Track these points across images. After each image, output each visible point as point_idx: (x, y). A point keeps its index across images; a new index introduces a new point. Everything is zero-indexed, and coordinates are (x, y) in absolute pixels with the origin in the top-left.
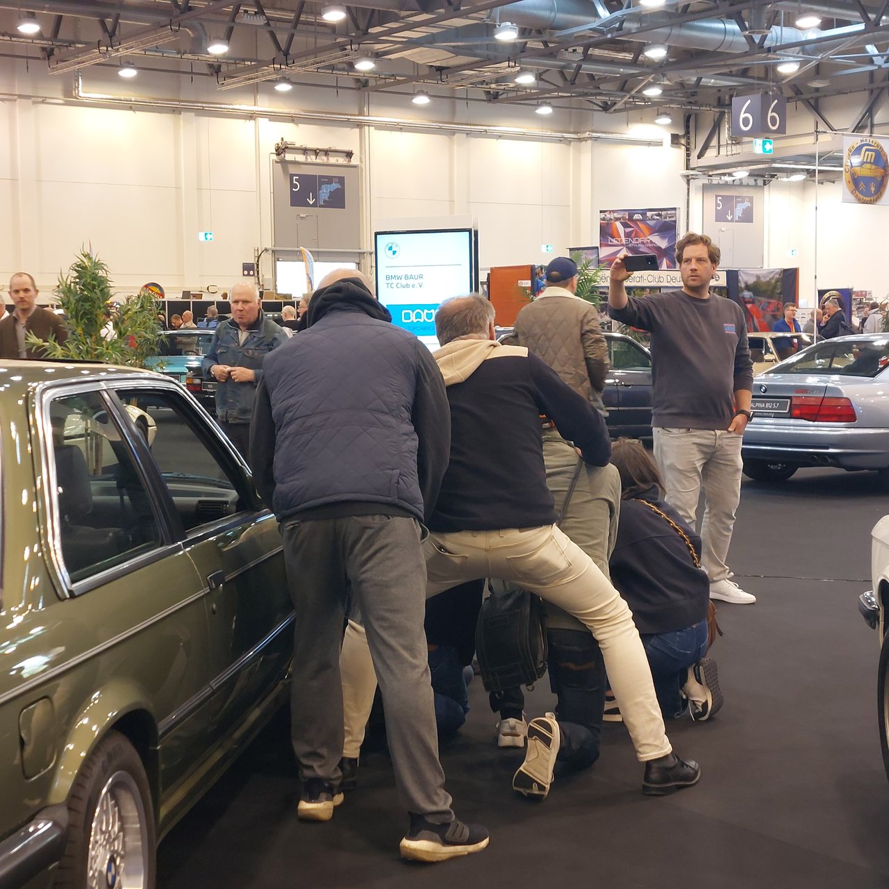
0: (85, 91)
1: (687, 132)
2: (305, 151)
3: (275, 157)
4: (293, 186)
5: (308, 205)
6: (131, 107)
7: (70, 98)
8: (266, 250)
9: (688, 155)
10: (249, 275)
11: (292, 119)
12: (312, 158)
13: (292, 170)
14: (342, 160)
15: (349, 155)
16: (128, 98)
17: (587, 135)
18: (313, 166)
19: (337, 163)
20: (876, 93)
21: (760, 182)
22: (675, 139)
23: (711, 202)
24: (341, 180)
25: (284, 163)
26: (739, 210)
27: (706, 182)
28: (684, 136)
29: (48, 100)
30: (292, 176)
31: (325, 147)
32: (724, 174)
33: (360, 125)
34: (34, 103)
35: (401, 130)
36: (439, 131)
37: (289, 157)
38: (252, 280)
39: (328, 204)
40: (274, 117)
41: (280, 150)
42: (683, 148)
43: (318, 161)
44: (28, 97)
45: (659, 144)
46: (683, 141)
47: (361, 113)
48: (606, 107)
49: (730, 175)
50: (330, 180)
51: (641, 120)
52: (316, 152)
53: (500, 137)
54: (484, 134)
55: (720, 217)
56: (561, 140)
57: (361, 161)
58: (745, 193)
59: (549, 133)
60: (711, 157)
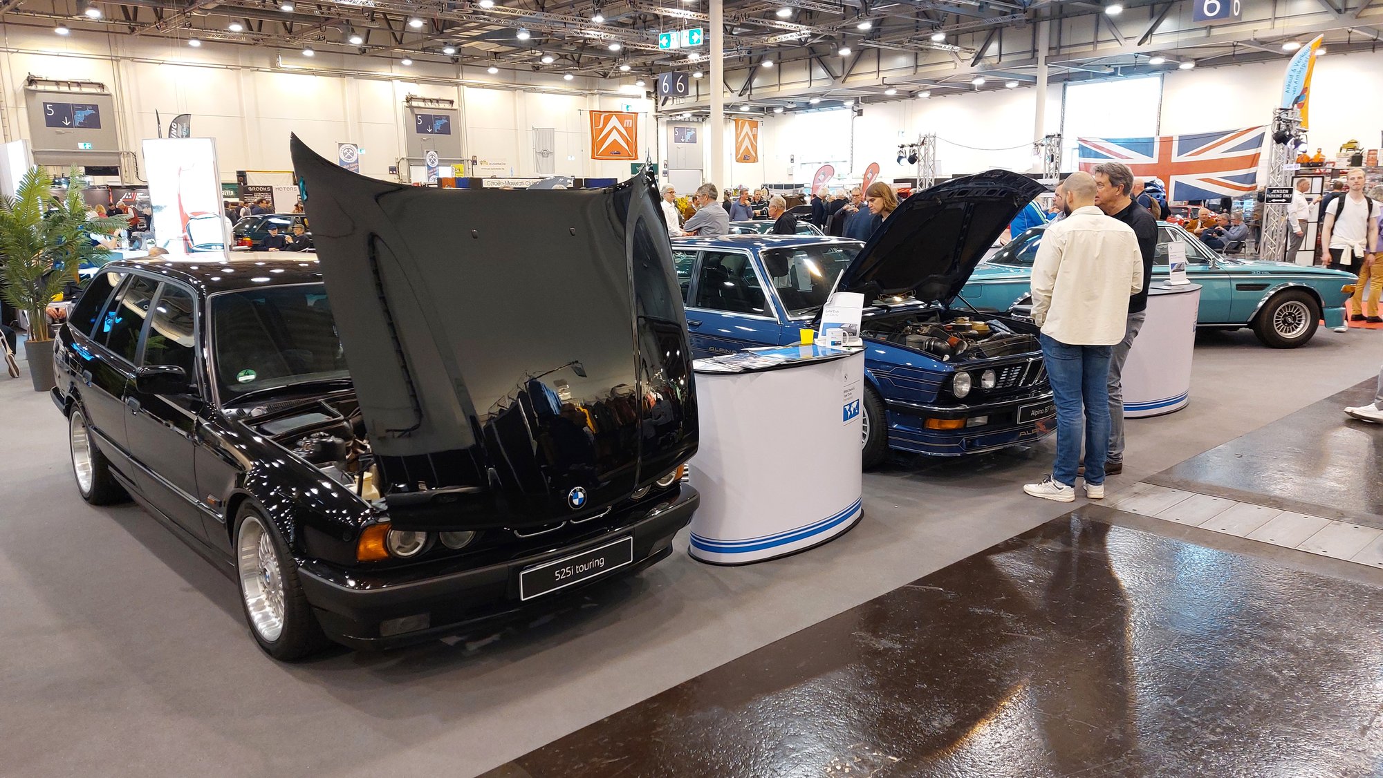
0: (283, 63)
1: (656, 90)
2: (424, 100)
3: (406, 104)
4: (418, 121)
5: (428, 133)
6: (313, 74)
7: (275, 68)
8: (403, 159)
9: (657, 104)
10: (393, 173)
11: (415, 81)
12: (429, 105)
13: (417, 111)
14: (447, 106)
15: (452, 102)
16: (311, 68)
17: (596, 91)
18: (430, 109)
19: (445, 108)
20: (752, 70)
21: (700, 119)
22: (648, 94)
23: (672, 131)
24: (448, 118)
25: (411, 107)
26: (688, 136)
27: (669, 119)
28: (654, 93)
29: (260, 69)
30: (416, 115)
31: (437, 98)
32: (678, 115)
33: (457, 85)
34: (252, 71)
35: (483, 87)
36: (506, 88)
37: (414, 103)
38: (396, 176)
39: (440, 132)
40: (404, 79)
41: (409, 99)
42: (654, 99)
43: (433, 106)
44: (248, 67)
45: (640, 97)
46: (653, 96)
47: (458, 78)
48: (605, 75)
49: (681, 115)
50: (440, 117)
51: (628, 83)
52: (431, 101)
53: (544, 92)
54: (534, 91)
55: (677, 140)
56: (581, 94)
57: (459, 106)
58: (692, 126)
59: (573, 90)
60: (669, 105)
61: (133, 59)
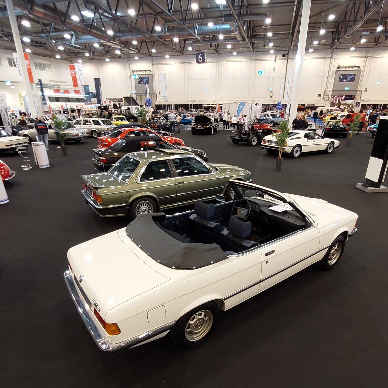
61: (372, 57)
